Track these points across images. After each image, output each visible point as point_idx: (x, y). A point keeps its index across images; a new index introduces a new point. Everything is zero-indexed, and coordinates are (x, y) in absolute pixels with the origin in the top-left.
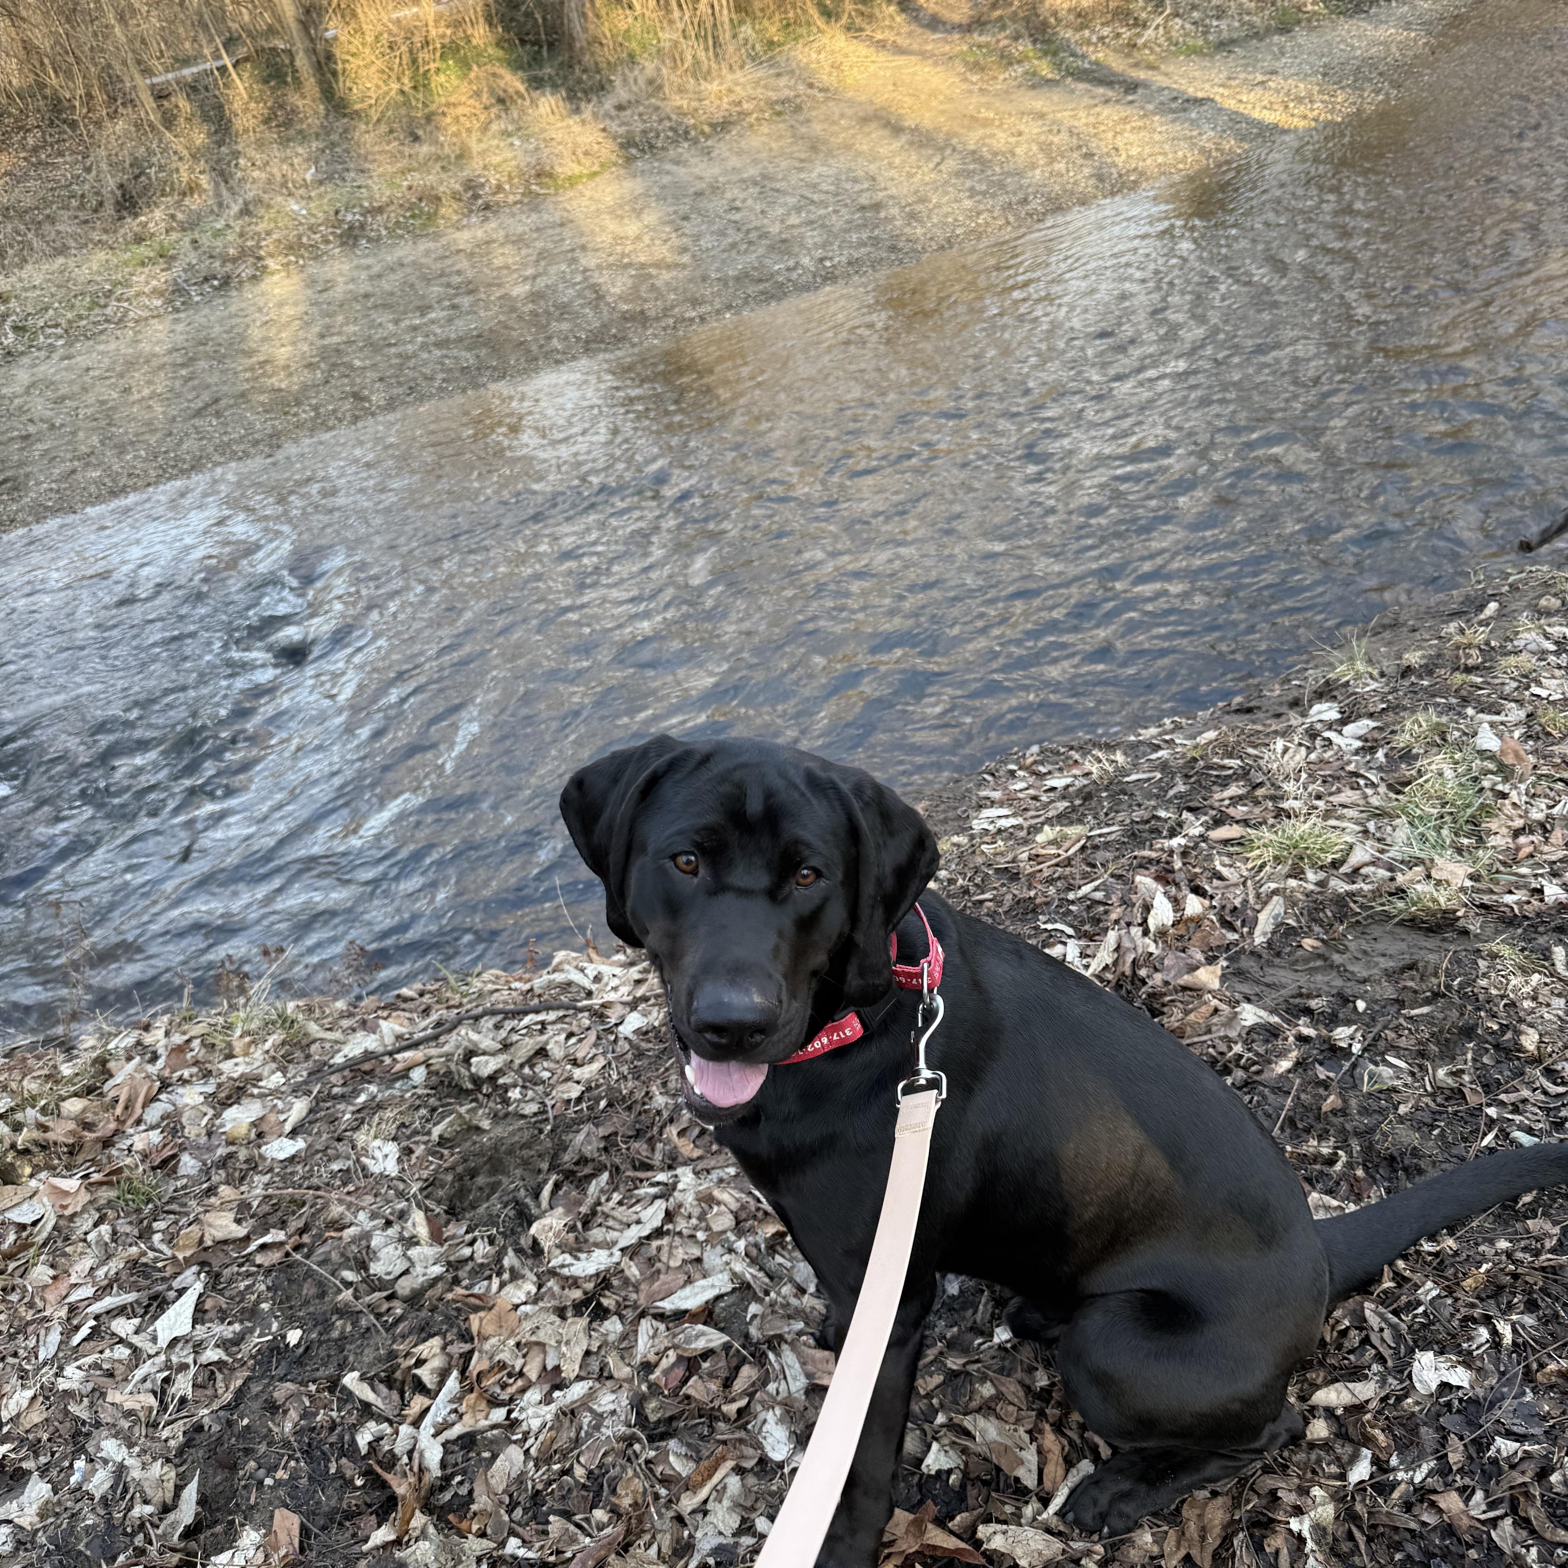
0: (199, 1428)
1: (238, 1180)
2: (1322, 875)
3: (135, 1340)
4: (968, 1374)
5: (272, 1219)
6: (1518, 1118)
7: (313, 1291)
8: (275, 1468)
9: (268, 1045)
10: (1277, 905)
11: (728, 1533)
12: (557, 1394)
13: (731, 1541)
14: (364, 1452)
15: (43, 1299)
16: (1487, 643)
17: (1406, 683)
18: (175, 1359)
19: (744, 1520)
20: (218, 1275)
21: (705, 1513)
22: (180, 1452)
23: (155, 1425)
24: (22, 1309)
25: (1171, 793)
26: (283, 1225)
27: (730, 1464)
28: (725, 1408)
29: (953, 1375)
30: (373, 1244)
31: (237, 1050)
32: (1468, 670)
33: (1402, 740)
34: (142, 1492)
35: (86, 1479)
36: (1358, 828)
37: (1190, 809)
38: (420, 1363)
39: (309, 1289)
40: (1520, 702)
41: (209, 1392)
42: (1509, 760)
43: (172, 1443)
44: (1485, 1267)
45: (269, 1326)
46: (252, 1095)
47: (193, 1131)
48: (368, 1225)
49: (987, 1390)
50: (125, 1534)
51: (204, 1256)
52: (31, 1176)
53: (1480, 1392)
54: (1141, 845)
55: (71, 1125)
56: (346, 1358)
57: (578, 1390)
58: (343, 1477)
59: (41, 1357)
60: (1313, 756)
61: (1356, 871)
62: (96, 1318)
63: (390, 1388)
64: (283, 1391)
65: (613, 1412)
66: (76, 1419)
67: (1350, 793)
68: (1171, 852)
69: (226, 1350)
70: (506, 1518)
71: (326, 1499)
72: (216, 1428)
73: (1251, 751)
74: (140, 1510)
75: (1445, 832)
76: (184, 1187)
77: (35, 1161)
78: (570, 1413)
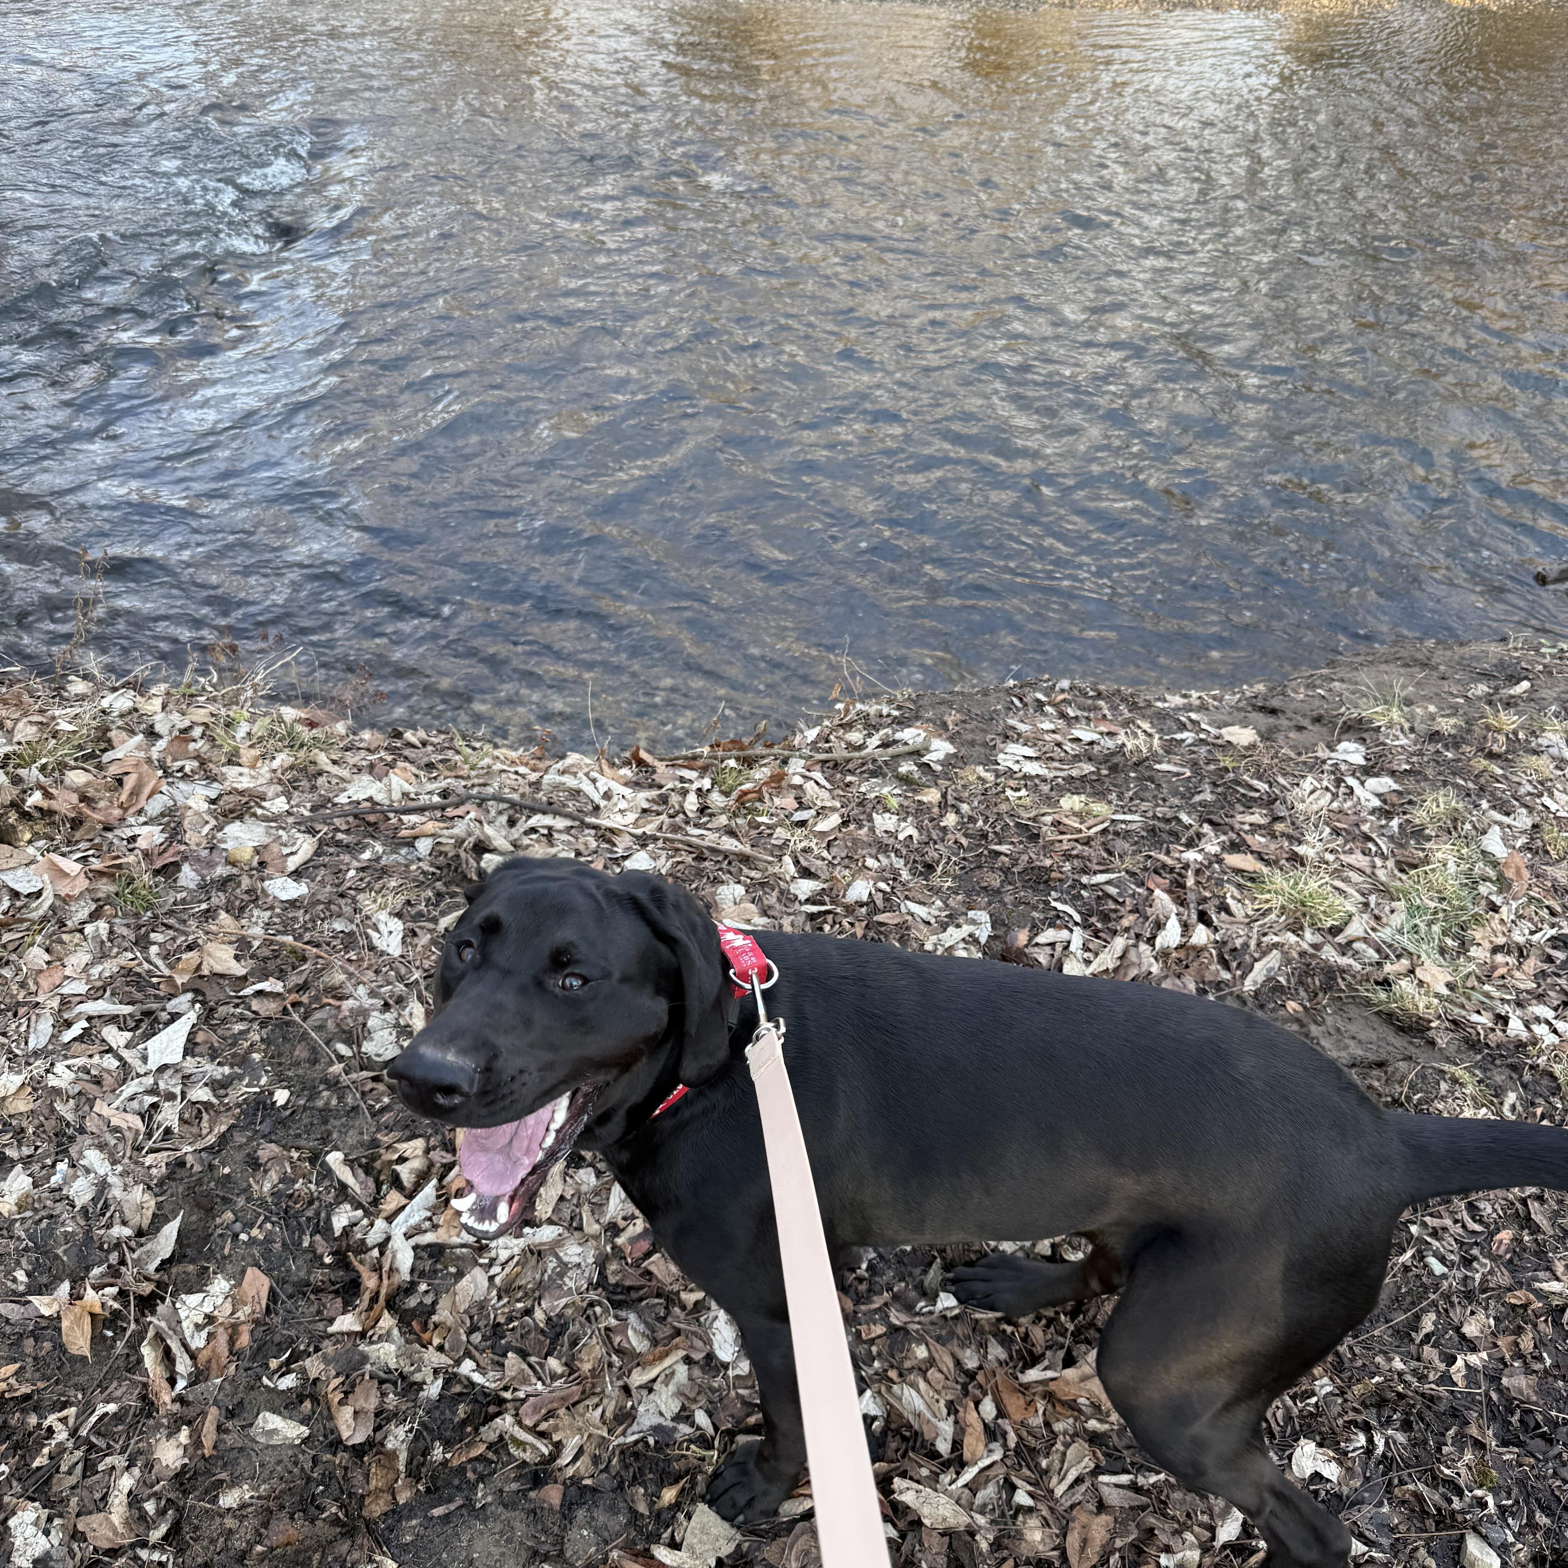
0: (180, 1163)
1: (238, 912)
2: (1318, 939)
3: (126, 1054)
4: (907, 1332)
5: (271, 965)
6: (1436, 1244)
7: (305, 1054)
8: (252, 1226)
9: (276, 764)
10: (1273, 959)
11: (669, 1415)
12: (527, 1230)
13: (671, 1424)
14: (337, 1234)
15: (37, 983)
16: (1515, 733)
17: (1432, 748)
18: (162, 1085)
19: (683, 1408)
20: (212, 1010)
21: (650, 1390)
22: (161, 1184)
23: (139, 1149)
24: (14, 988)
25: (1197, 798)
26: (281, 975)
27: (682, 1353)
28: (684, 1296)
29: (894, 1330)
30: (370, 1023)
31: (244, 760)
32: (1491, 756)
33: (1419, 816)
34: (122, 1212)
35: (67, 1181)
36: (1361, 899)
37: (1211, 822)
38: (402, 1160)
39: (301, 1052)
40: (1530, 809)
41: (195, 1130)
42: (1510, 874)
43: (154, 1171)
44: (1377, 1379)
45: (259, 1079)
46: (254, 815)
47: (194, 837)
48: (367, 1002)
49: (921, 1352)
50: (101, 1248)
51: (199, 984)
52: (30, 842)
53: (1345, 1490)
54: (1158, 844)
55: (74, 798)
56: (329, 1133)
57: (547, 1234)
58: (314, 1252)
59: (32, 1045)
60: (1335, 805)
61: (1350, 943)
62: (89, 1019)
63: (367, 1173)
64: (267, 1151)
65: (578, 1265)
66: (61, 1119)
67: (1360, 857)
68: (1186, 866)
69: (214, 1090)
70: (464, 1338)
71: (296, 1268)
72: (197, 1168)
73: (1281, 780)
74: (119, 1231)
75: (1436, 928)
76: (184, 901)
77: (37, 828)
78: (536, 1253)
